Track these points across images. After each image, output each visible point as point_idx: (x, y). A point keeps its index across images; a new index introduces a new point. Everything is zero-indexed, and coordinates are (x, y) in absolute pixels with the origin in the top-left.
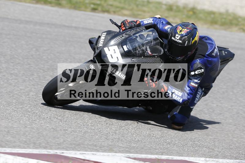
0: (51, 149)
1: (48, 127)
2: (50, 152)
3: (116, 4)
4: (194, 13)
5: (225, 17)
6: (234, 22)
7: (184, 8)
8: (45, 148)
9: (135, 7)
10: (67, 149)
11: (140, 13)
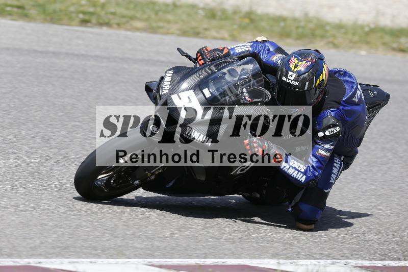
0: (20, 257)
1: (13, 220)
2: (18, 262)
3: (121, 10)
4: (252, 21)
5: (302, 24)
6: (318, 32)
7: (235, 12)
8: (10, 256)
9: (153, 16)
10: (46, 256)
11: (161, 24)
